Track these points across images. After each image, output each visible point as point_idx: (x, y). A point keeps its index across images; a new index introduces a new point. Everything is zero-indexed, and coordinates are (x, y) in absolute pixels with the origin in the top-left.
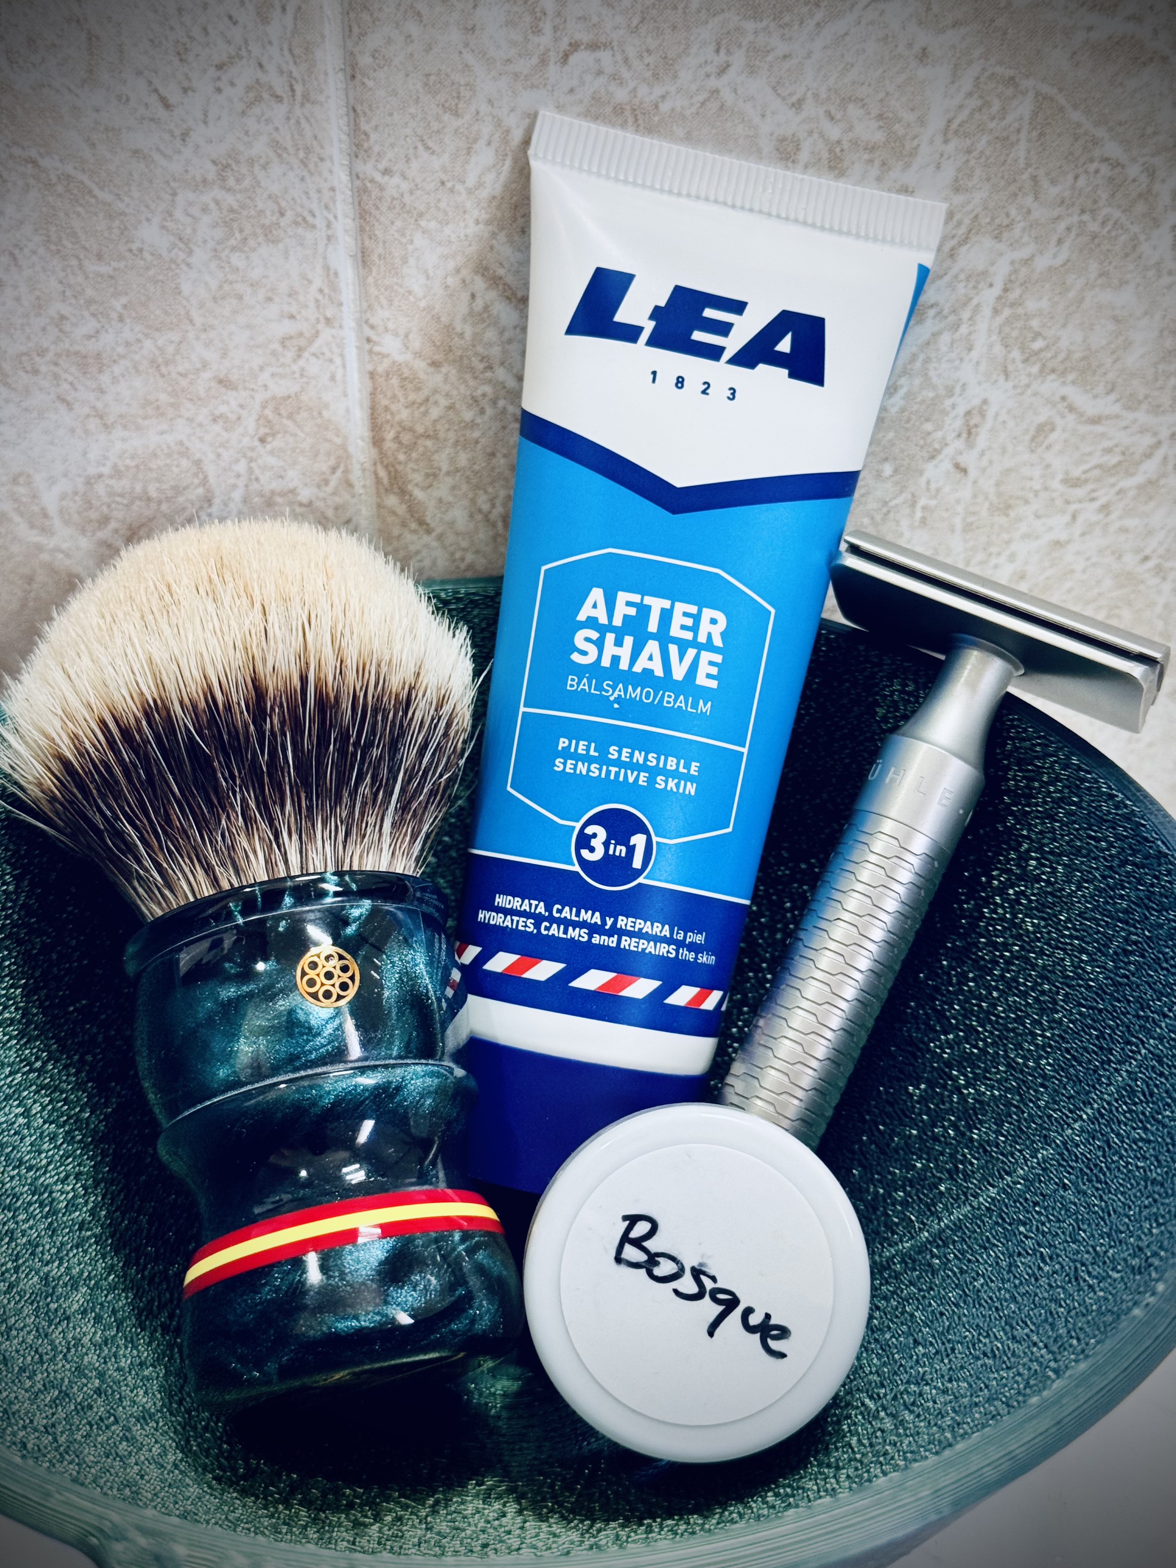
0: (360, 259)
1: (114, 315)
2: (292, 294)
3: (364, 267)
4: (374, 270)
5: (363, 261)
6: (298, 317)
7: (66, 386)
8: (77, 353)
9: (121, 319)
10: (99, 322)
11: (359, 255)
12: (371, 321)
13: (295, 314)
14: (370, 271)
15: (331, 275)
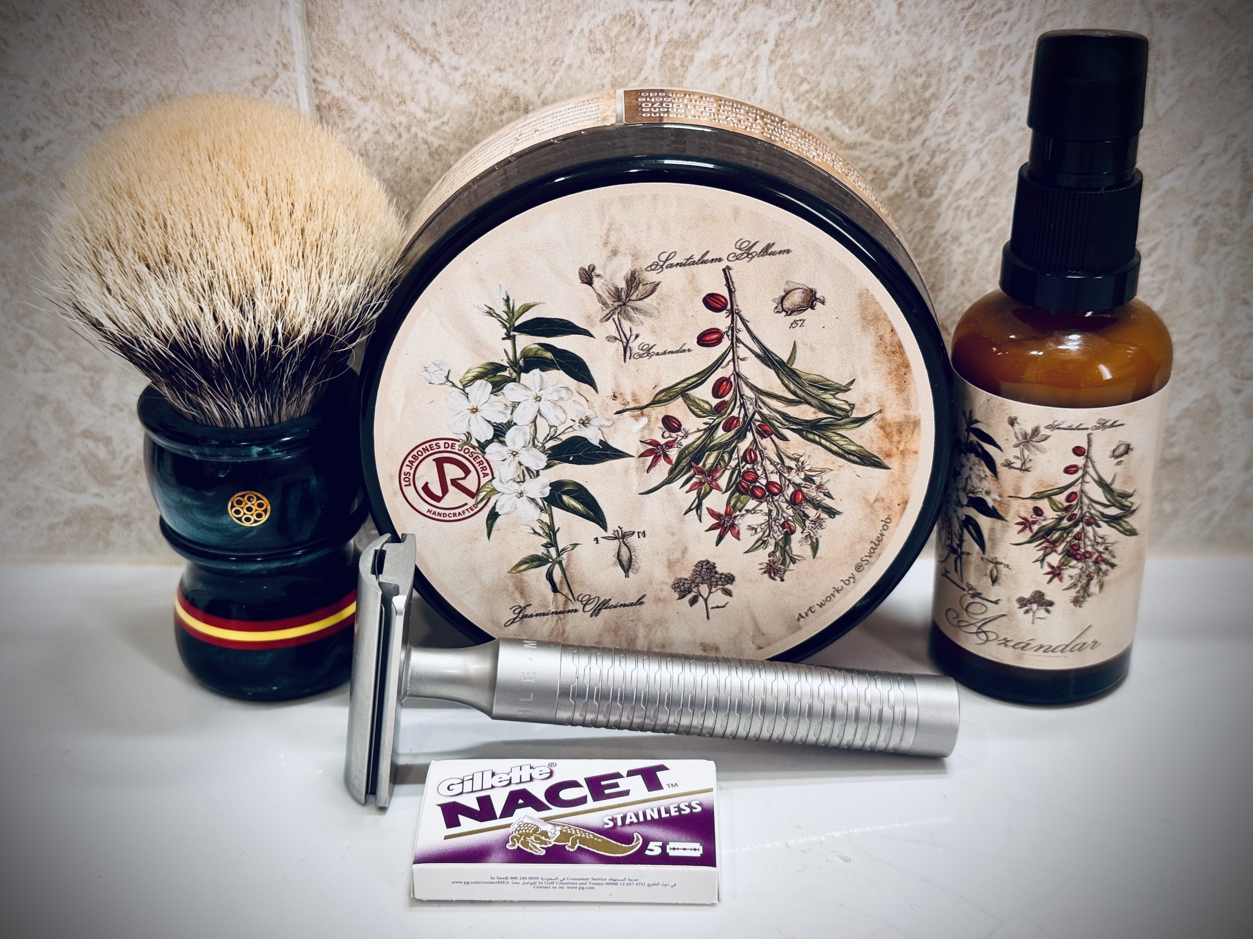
0: (305, 20)
1: (131, 61)
2: (258, 46)
3: (309, 26)
4: (316, 28)
5: (308, 21)
6: (262, 62)
7: (98, 114)
8: (105, 90)
9: (136, 64)
10: (120, 65)
11: (305, 16)
12: (316, 66)
13: (260, 60)
14: (313, 28)
15: (285, 32)
